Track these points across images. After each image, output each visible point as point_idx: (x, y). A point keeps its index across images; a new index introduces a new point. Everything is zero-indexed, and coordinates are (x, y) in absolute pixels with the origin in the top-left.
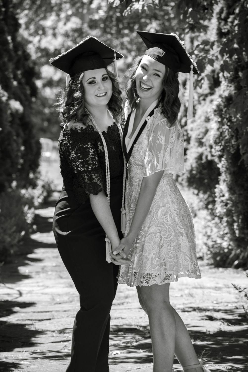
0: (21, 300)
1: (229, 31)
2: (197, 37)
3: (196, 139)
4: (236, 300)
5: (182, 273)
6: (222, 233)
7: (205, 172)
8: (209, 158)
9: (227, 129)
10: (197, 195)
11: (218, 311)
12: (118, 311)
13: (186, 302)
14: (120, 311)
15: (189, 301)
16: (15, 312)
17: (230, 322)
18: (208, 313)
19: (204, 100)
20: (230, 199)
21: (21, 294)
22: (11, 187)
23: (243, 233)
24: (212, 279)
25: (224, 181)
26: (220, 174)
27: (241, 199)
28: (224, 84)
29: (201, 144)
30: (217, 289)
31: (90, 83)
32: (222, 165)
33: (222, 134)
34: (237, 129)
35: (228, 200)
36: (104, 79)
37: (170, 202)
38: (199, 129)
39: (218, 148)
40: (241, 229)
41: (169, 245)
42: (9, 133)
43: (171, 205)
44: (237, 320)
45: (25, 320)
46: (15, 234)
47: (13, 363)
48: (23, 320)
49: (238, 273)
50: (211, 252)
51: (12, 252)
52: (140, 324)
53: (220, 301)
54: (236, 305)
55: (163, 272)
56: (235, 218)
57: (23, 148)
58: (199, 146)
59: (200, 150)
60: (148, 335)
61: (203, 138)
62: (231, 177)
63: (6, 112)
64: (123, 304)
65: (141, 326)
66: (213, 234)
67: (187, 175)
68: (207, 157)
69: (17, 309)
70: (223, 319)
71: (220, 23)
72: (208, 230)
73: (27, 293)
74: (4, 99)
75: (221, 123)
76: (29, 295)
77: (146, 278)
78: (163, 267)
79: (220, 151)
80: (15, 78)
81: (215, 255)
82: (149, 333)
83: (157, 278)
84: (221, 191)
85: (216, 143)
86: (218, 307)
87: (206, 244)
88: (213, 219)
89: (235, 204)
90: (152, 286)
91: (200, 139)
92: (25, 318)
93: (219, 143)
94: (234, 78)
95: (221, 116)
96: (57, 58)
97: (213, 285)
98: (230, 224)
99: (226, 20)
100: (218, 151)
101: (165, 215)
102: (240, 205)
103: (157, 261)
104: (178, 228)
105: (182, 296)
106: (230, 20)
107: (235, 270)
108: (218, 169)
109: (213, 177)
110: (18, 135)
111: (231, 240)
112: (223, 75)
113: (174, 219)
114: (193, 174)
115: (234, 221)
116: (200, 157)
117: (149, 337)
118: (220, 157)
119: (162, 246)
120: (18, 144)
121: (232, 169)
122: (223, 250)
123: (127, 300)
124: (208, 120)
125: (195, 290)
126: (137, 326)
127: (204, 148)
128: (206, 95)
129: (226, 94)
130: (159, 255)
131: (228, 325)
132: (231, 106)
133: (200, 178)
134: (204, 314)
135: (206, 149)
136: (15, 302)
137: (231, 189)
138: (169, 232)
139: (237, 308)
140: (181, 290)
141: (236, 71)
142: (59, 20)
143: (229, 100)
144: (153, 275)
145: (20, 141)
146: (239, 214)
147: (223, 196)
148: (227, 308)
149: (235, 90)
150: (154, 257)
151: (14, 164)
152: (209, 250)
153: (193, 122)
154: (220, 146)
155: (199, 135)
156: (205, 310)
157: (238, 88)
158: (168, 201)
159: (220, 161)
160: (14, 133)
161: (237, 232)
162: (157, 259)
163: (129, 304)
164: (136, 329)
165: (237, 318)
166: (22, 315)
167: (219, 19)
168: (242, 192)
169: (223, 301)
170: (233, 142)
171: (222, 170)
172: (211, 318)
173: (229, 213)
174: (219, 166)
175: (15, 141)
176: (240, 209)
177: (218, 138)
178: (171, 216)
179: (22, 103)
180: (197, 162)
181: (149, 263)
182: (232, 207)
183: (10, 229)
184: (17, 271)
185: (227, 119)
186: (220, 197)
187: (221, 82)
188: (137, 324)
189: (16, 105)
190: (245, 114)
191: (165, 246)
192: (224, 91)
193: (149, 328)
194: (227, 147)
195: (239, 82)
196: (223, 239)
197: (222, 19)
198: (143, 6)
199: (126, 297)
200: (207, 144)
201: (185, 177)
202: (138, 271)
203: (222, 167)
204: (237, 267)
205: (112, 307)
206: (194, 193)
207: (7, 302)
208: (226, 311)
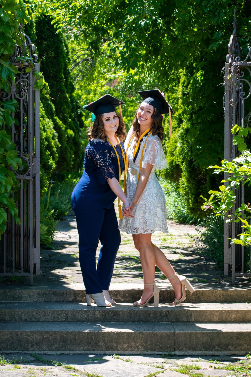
0: (70, 240)
1: (188, 93)
2: (172, 96)
3: (170, 152)
4: (190, 243)
5: (157, 229)
6: (183, 205)
7: (174, 170)
8: (177, 163)
9: (186, 147)
10: (171, 183)
11: (179, 248)
12: (123, 248)
13: (162, 243)
14: (124, 248)
15: (163, 243)
16: (66, 247)
17: (186, 255)
18: (174, 250)
19: (175, 130)
20: (187, 186)
21: (70, 237)
22: (68, 178)
23: (194, 205)
24: (177, 231)
25: (184, 176)
26: (182, 172)
27: (194, 186)
28: (185, 121)
29: (172, 155)
30: (180, 236)
31: (107, 120)
32: (183, 167)
33: (183, 149)
34: (191, 147)
35: (186, 186)
36: (115, 117)
37: (152, 188)
38: (172, 146)
39: (181, 157)
40: (193, 203)
41: (150, 212)
42: (66, 147)
43: (153, 190)
44: (189, 253)
45: (71, 252)
46: (68, 204)
47: (63, 276)
48: (70, 252)
49: (191, 227)
50: (177, 215)
51: (66, 214)
52: (135, 255)
53: (180, 243)
54: (189, 245)
55: (145, 227)
56: (190, 197)
57: (73, 156)
58: (171, 156)
59: (172, 158)
60: (139, 262)
61: (174, 152)
62: (188, 174)
63: (65, 136)
64: (126, 244)
65: (135, 257)
66: (179, 205)
67: (164, 172)
68: (176, 162)
69: (67, 246)
70: (182, 253)
71: (183, 89)
72: (176, 203)
73: (73, 237)
74: (64, 128)
75: (183, 143)
76: (74, 238)
77: (136, 230)
78: (145, 225)
79: (182, 159)
80: (70, 117)
81: (179, 217)
82: (140, 260)
83: (142, 230)
84: (183, 181)
85: (180, 154)
86: (179, 246)
87: (174, 211)
88: (179, 197)
89: (190, 189)
90: (139, 234)
91: (172, 152)
92: (71, 251)
93: (182, 154)
94: (190, 118)
95: (183, 139)
96: (88, 105)
97: (178, 234)
98: (187, 200)
99: (186, 87)
100: (181, 159)
101: (149, 195)
102: (193, 190)
103: (143, 221)
104: (156, 203)
105: (160, 240)
106: (189, 87)
107: (190, 226)
108: (181, 169)
109: (179, 174)
110: (71, 149)
111: (188, 209)
112: (184, 117)
113: (154, 198)
114: (168, 172)
115: (189, 199)
116: (172, 162)
117: (140, 263)
118: (182, 162)
119: (145, 213)
120: (70, 154)
121: (189, 169)
122: (184, 215)
123: (129, 242)
124: (176, 142)
125: (167, 236)
126: (133, 256)
127: (174, 157)
128: (176, 128)
129: (186, 127)
130: (143, 217)
131: (184, 256)
132: (188, 134)
133: (171, 174)
134: (171, 250)
135: (176, 158)
136: (66, 242)
137: (188, 181)
138: (150, 205)
139: (190, 247)
140: (159, 236)
141: (191, 115)
142: (98, 86)
143: (187, 131)
144: (140, 228)
145: (72, 152)
146: (193, 194)
147: (184, 184)
148: (185, 247)
149: (191, 125)
150: (141, 218)
151: (68, 165)
152: (176, 214)
153: (168, 143)
154: (182, 156)
155: (172, 150)
156: (172, 248)
157: (192, 124)
158: (151, 187)
159: (182, 165)
160: (69, 148)
161: (191, 205)
162: (142, 219)
163: (130, 244)
164: (132, 258)
165: (190, 252)
166: (70, 249)
167: (183, 86)
168: (194, 182)
169: (183, 243)
170: (189, 154)
171: (183, 170)
172: (175, 253)
173: (187, 194)
174: (182, 167)
175: (69, 152)
176: (192, 192)
177: (181, 152)
178: (152, 196)
179: (74, 131)
180: (170, 165)
181: (138, 221)
182: (188, 190)
183: (65, 201)
184: (69, 225)
185: (186, 141)
186: (182, 185)
187: (183, 121)
188: (133, 255)
189: (70, 132)
190: (196, 138)
191: (147, 212)
192: (185, 126)
193: (140, 258)
194: (186, 157)
195: (192, 121)
196: (184, 209)
197: (184, 87)
198: (139, 78)
199: (128, 240)
200: (176, 155)
201: (163, 173)
202: (132, 226)
203: (183, 168)
204: (192, 224)
205: (120, 246)
206: (168, 182)
207: (62, 241)
208: (183, 249)
